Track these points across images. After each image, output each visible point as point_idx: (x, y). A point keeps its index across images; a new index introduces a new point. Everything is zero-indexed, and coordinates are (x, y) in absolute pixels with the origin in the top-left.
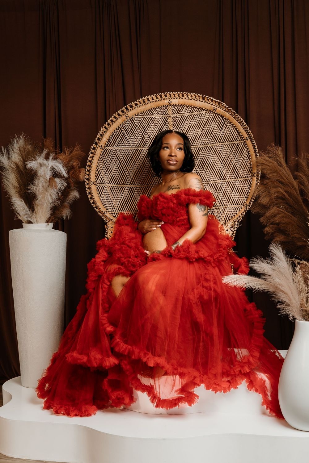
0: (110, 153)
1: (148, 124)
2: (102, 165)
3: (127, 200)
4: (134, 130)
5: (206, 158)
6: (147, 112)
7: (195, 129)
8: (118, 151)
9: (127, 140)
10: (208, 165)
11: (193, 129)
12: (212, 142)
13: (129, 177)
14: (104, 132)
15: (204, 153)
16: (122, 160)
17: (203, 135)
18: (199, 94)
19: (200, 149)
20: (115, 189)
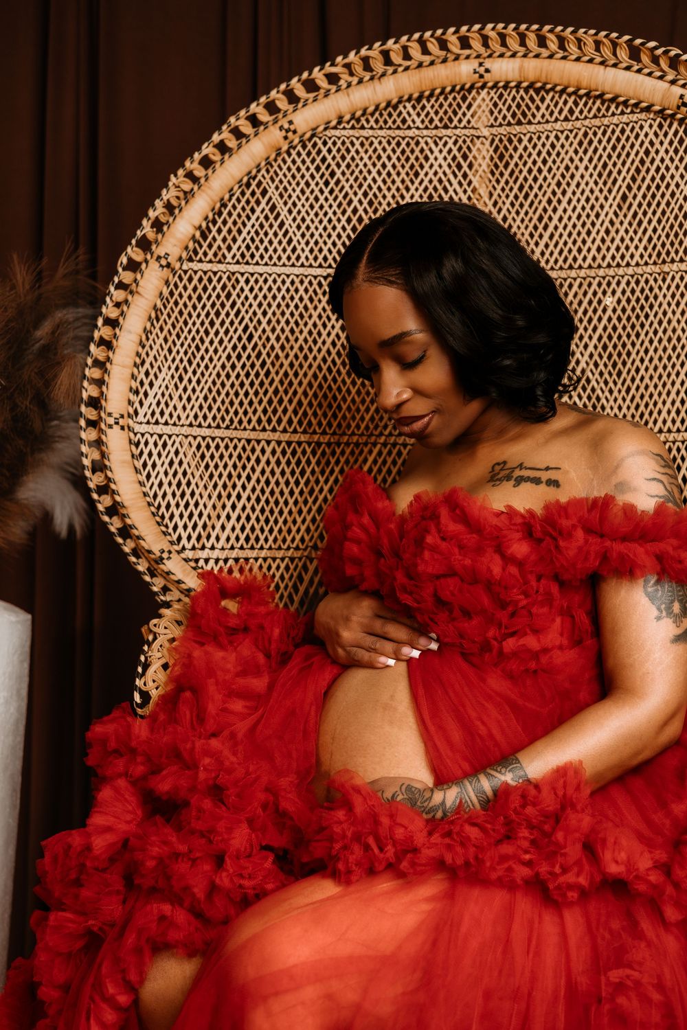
0: (205, 289)
1: (384, 166)
2: (166, 340)
3: (272, 501)
4: (317, 192)
5: (633, 327)
6: (381, 115)
7: (587, 192)
8: (242, 283)
9: (285, 235)
10: (642, 361)
11: (578, 194)
12: (664, 255)
13: (286, 399)
14: (185, 193)
15: (624, 302)
16: (259, 322)
17: (626, 224)
18: (614, 35)
19: (609, 284)
20: (217, 447)
